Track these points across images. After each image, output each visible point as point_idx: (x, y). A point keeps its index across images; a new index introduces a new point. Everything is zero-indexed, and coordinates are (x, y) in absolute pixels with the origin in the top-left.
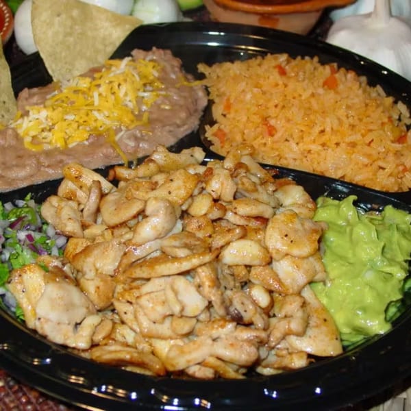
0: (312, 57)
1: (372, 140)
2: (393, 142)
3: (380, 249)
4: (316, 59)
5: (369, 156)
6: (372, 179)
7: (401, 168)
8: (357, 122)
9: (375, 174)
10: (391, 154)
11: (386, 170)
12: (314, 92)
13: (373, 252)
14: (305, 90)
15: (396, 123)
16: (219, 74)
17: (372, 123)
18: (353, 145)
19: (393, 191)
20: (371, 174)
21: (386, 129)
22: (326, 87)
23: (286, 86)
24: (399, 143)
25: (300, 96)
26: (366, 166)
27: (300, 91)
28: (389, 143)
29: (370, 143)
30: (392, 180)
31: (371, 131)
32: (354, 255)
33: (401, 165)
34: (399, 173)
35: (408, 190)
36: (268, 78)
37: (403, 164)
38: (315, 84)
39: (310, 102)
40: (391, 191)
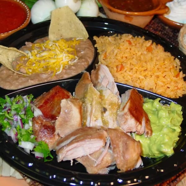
0: (142, 37)
1: (166, 75)
2: (174, 77)
3: (170, 120)
4: (143, 37)
5: (164, 82)
6: (164, 92)
7: (176, 88)
8: (160, 67)
9: (166, 90)
10: (173, 82)
11: (170, 89)
12: (142, 53)
13: (167, 122)
14: (138, 52)
15: (175, 68)
16: (102, 42)
17: (166, 68)
18: (158, 77)
19: (172, 98)
20: (164, 90)
21: (171, 71)
22: (147, 50)
23: (131, 49)
24: (176, 78)
25: (136, 54)
26: (162, 86)
27: (137, 52)
28: (172, 77)
29: (164, 76)
30: (172, 93)
31: (165, 71)
32: (159, 122)
33: (176, 87)
34: (175, 90)
35: (178, 97)
36: (124, 45)
37: (177, 87)
38: (143, 49)
39: (140, 57)
40: (171, 98)
